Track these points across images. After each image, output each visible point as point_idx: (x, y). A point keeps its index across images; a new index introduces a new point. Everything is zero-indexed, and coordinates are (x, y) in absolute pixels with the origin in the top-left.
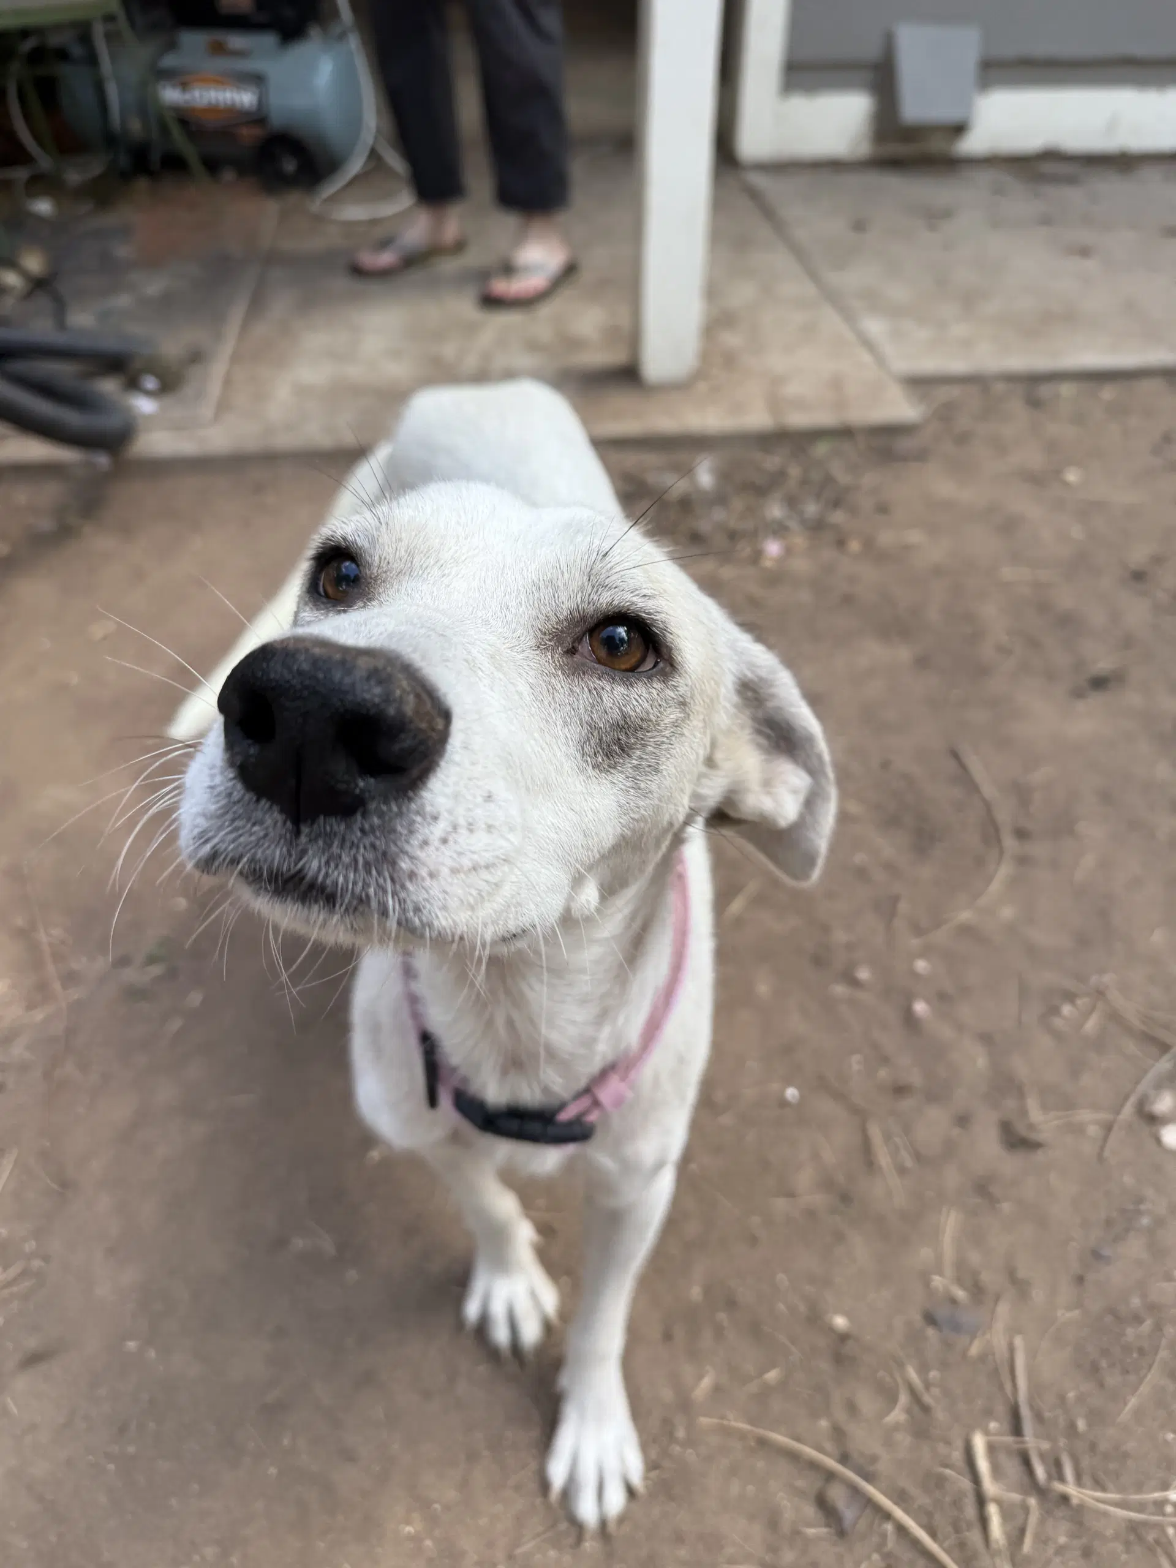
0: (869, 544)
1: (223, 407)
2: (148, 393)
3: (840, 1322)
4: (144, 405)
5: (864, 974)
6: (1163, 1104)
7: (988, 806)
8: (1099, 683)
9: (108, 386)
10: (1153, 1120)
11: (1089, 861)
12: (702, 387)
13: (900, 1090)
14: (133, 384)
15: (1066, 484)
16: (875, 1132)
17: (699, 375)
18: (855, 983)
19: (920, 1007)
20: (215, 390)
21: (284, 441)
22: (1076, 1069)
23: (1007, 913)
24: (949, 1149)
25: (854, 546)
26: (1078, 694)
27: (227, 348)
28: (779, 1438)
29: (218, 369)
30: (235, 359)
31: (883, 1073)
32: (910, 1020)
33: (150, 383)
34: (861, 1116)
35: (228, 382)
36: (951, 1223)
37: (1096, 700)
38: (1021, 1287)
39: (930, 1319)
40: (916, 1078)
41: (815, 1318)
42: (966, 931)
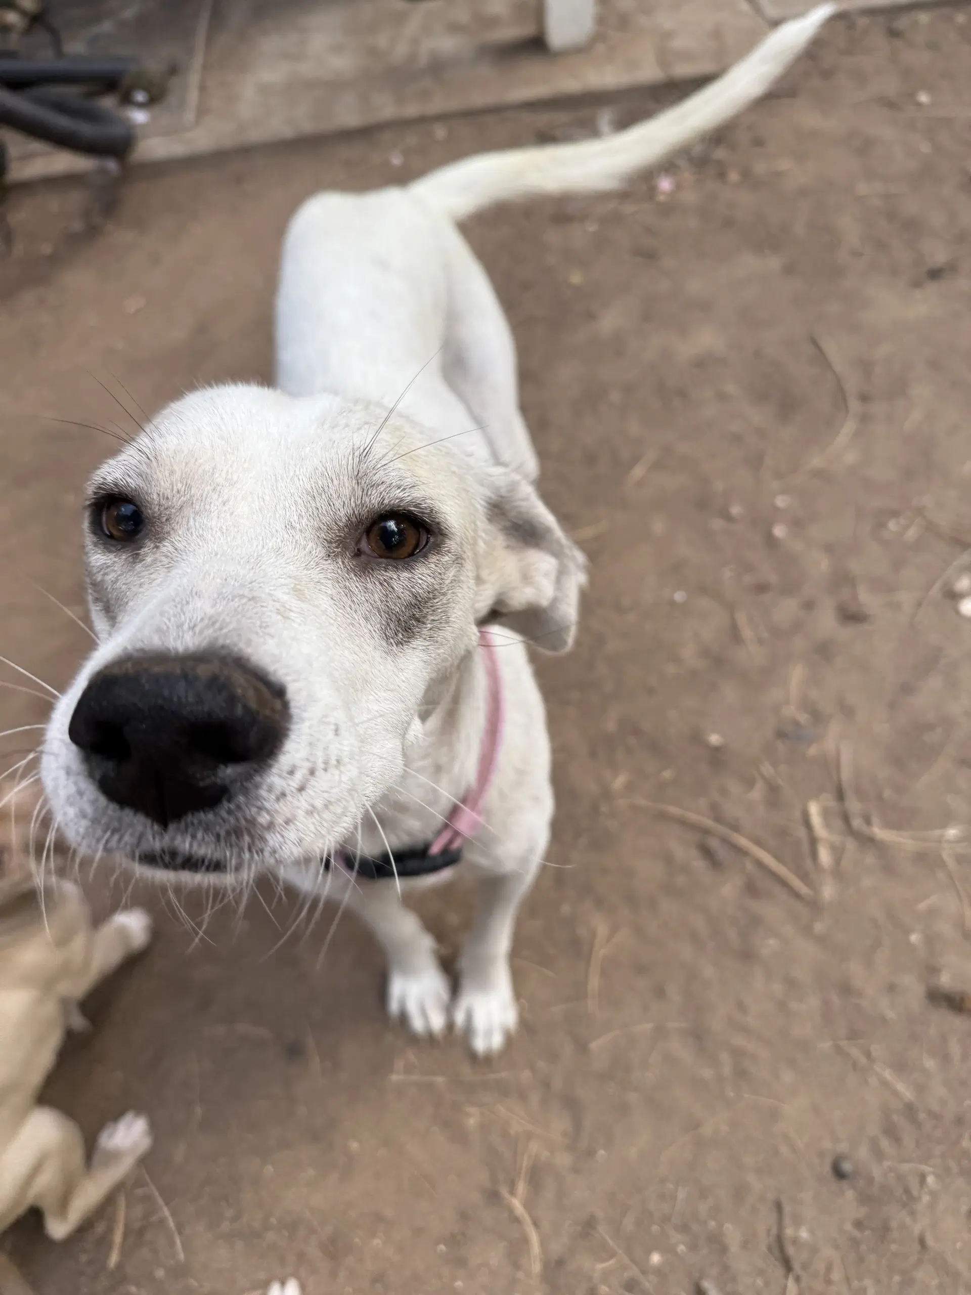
0: (746, 174)
1: (202, 111)
2: (141, 106)
3: (714, 739)
4: (139, 117)
5: (736, 510)
6: (963, 584)
7: (838, 380)
8: (935, 274)
9: (108, 102)
10: (954, 597)
11: (917, 415)
12: (600, 48)
13: (762, 588)
14: (127, 100)
15: (919, 105)
16: (742, 618)
17: (597, 38)
18: (729, 518)
19: (779, 531)
20: (193, 96)
21: (255, 135)
22: (898, 565)
23: (850, 458)
24: (797, 626)
25: (734, 176)
26: (917, 284)
27: (198, 60)
28: (674, 810)
29: (194, 78)
30: (206, 67)
31: (748, 579)
32: (771, 542)
33: (140, 97)
34: (731, 608)
35: (203, 88)
36: (797, 674)
37: (932, 288)
38: (847, 712)
39: (781, 735)
40: (773, 578)
41: (697, 738)
42: (818, 474)
